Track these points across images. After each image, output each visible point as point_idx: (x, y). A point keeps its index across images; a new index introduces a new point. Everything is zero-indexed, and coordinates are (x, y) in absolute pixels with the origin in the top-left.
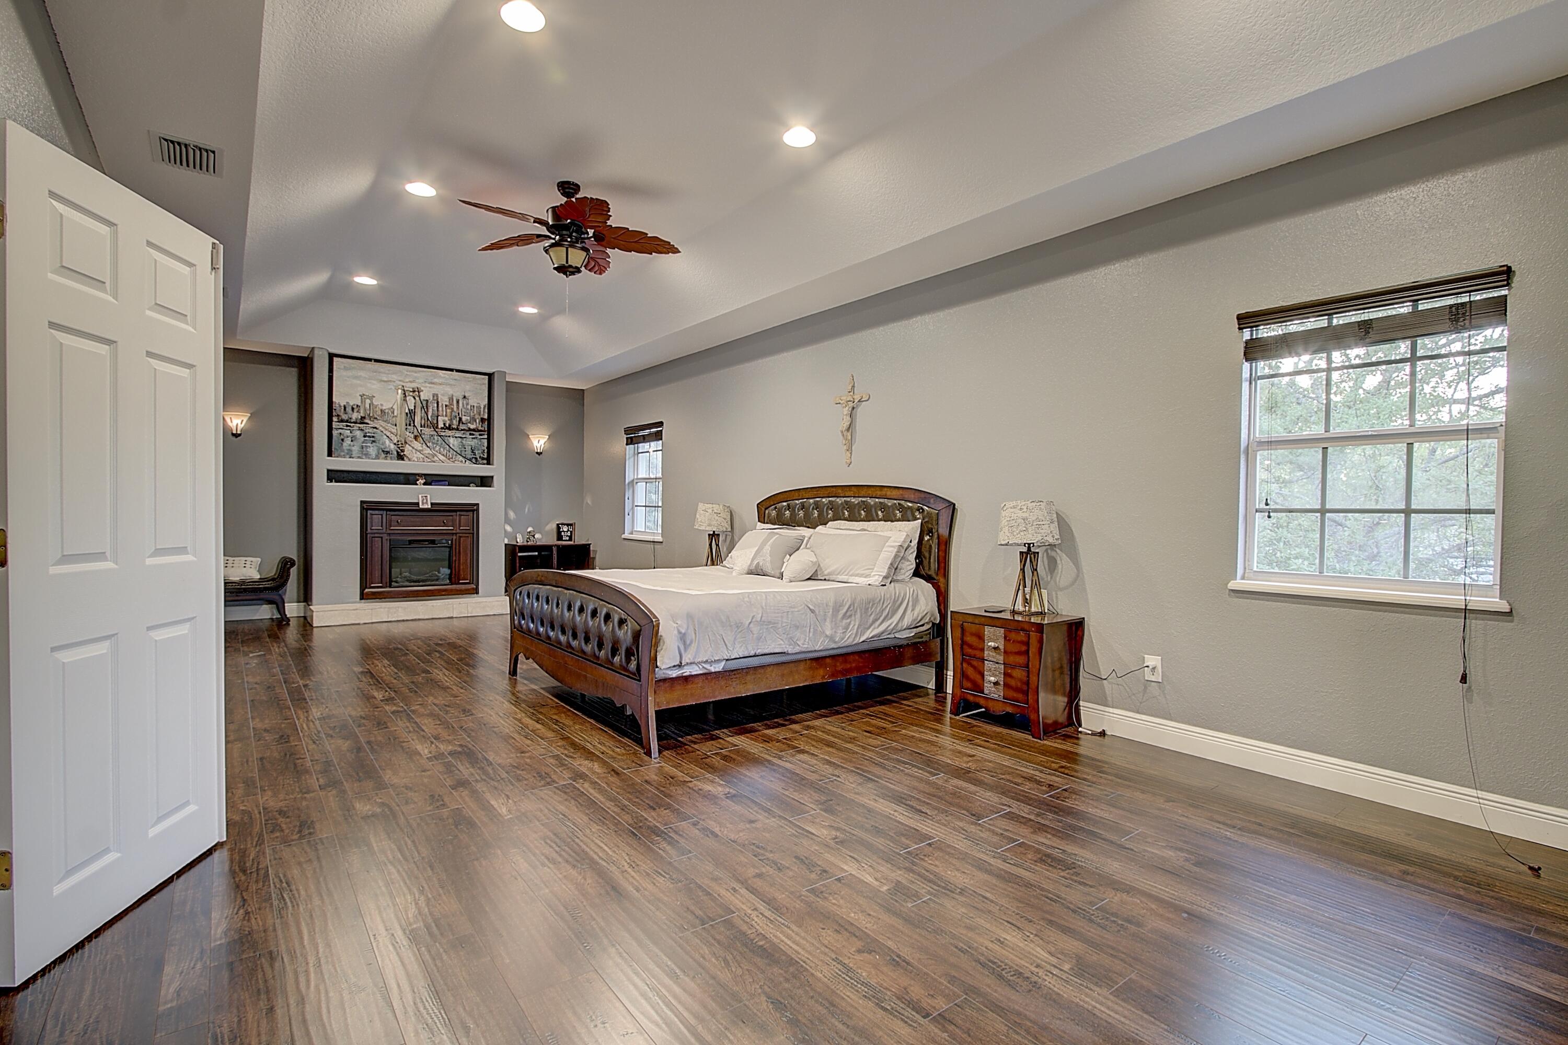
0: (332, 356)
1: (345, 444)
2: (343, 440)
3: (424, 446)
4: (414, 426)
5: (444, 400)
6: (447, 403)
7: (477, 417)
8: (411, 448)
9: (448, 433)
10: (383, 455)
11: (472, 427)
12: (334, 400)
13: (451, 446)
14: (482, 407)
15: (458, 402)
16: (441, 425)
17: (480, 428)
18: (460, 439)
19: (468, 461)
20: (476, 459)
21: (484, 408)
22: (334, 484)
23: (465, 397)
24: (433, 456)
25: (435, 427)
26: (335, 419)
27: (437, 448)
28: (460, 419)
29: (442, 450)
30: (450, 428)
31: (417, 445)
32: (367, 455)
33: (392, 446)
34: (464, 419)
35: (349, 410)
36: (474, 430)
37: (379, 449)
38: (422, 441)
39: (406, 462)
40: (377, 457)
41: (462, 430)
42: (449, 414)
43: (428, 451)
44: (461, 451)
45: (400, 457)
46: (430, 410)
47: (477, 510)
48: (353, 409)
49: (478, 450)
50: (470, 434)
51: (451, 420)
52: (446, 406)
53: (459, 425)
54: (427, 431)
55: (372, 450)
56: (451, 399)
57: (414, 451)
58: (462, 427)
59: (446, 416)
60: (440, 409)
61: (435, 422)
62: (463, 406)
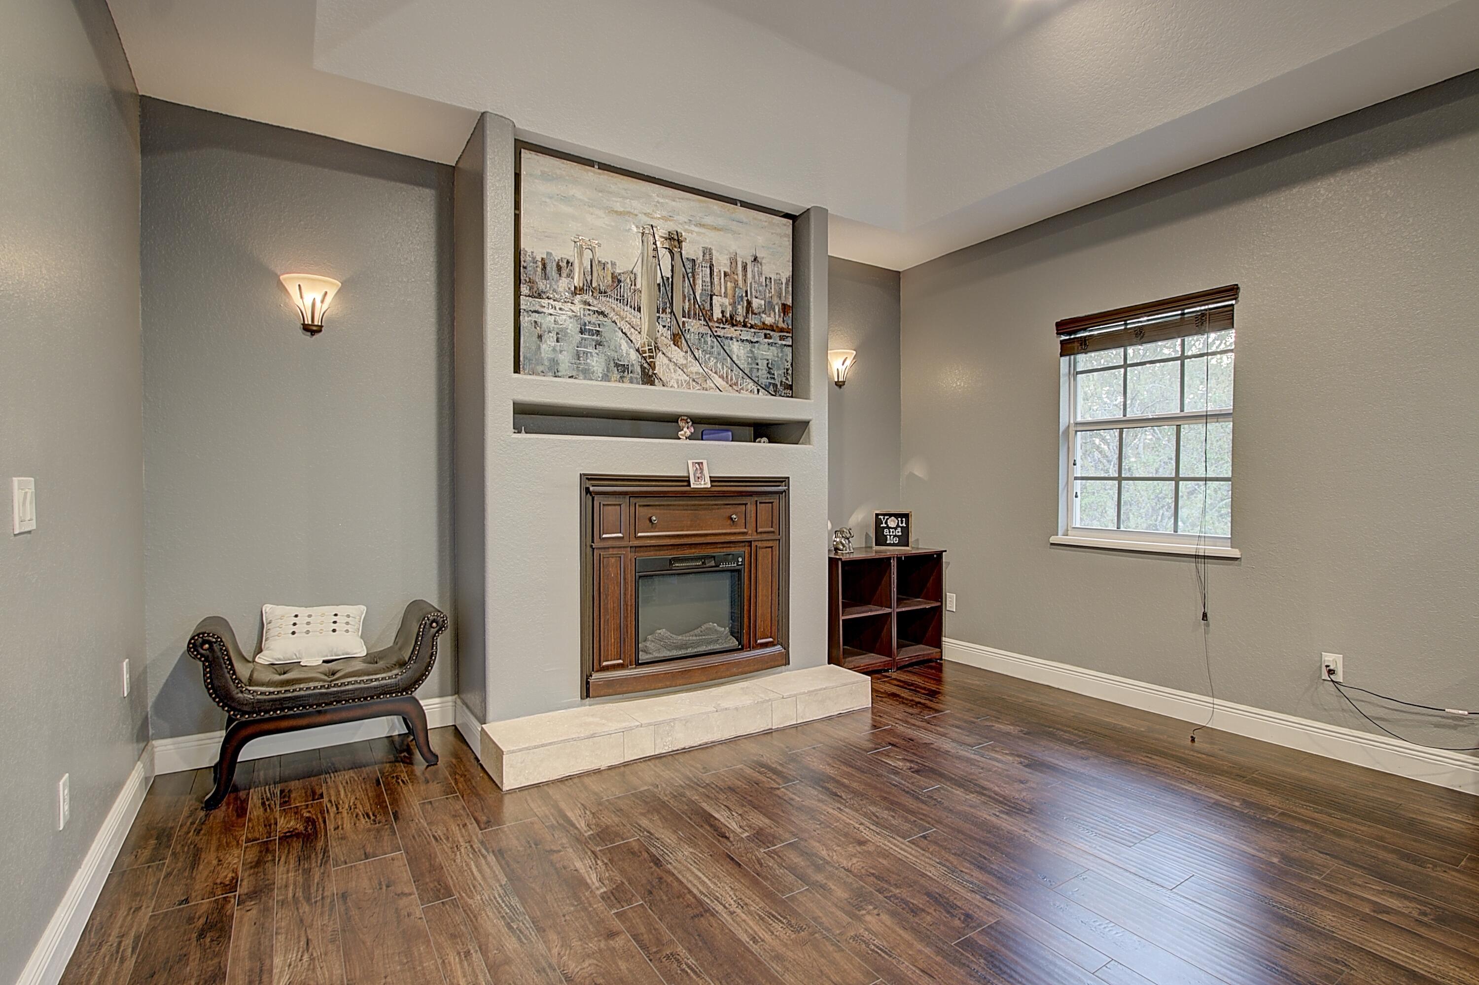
0: (521, 145)
1: (544, 347)
2: (540, 337)
3: (690, 358)
4: (672, 311)
5: (722, 264)
6: (728, 270)
7: (775, 300)
8: (666, 361)
9: (730, 331)
10: (616, 375)
11: (769, 320)
12: (522, 247)
13: (735, 358)
14: (784, 281)
15: (745, 268)
16: (717, 314)
17: (781, 325)
18: (748, 345)
19: (761, 390)
20: (775, 385)
21: (787, 284)
22: (523, 436)
23: (755, 259)
24: (707, 377)
25: (708, 317)
26: (524, 290)
27: (712, 361)
28: (749, 303)
29: (719, 365)
30: (732, 321)
31: (677, 354)
32: (587, 373)
33: (634, 356)
34: (756, 303)
35: (552, 269)
36: (772, 328)
37: (609, 359)
38: (685, 348)
39: (658, 388)
40: (606, 378)
41: (752, 327)
42: (730, 292)
43: (695, 368)
44: (751, 370)
45: (648, 377)
46: (699, 282)
47: (786, 493)
48: (559, 268)
49: (779, 369)
50: (766, 336)
51: (733, 304)
52: (726, 274)
53: (746, 317)
54: (695, 326)
55: (597, 363)
56: (733, 261)
57: (672, 366)
58: (752, 320)
59: (726, 296)
60: (716, 280)
61: (707, 306)
62: (754, 277)
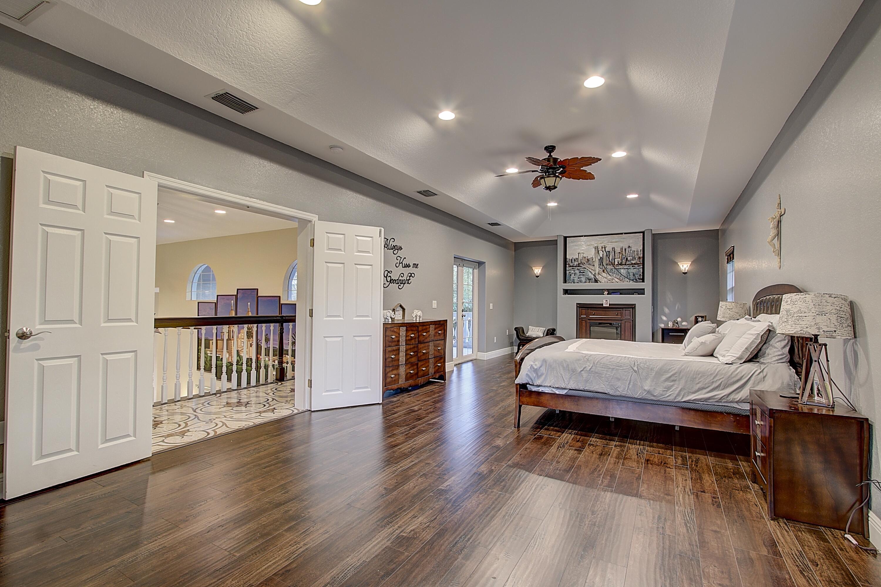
0: (565, 238)
1: (571, 277)
2: (571, 275)
3: (608, 275)
4: (603, 265)
5: (618, 250)
6: (620, 251)
7: (636, 256)
8: (601, 276)
9: (620, 267)
10: (588, 281)
11: (633, 262)
12: (567, 257)
13: (622, 273)
14: (639, 251)
15: (625, 250)
16: (616, 263)
17: (638, 262)
18: (627, 270)
19: (631, 281)
20: (636, 279)
21: (641, 251)
22: (567, 295)
23: (629, 247)
24: (613, 279)
25: (613, 264)
26: (567, 266)
27: (615, 275)
28: (627, 259)
29: (617, 276)
30: (621, 264)
31: (604, 275)
32: (581, 281)
33: (592, 276)
34: (629, 258)
35: (573, 261)
36: (635, 264)
37: (586, 278)
38: (607, 273)
39: (599, 283)
40: (585, 282)
41: (628, 265)
42: (620, 257)
43: (610, 277)
44: (627, 276)
45: (596, 281)
46: (611, 256)
47: (635, 307)
48: (575, 260)
49: (637, 274)
50: (632, 266)
51: (622, 260)
52: (619, 253)
53: (626, 262)
54: (610, 267)
55: (583, 279)
56: (622, 249)
57: (603, 278)
58: (628, 263)
59: (619, 258)
60: (616, 255)
61: (613, 262)
62: (628, 252)
